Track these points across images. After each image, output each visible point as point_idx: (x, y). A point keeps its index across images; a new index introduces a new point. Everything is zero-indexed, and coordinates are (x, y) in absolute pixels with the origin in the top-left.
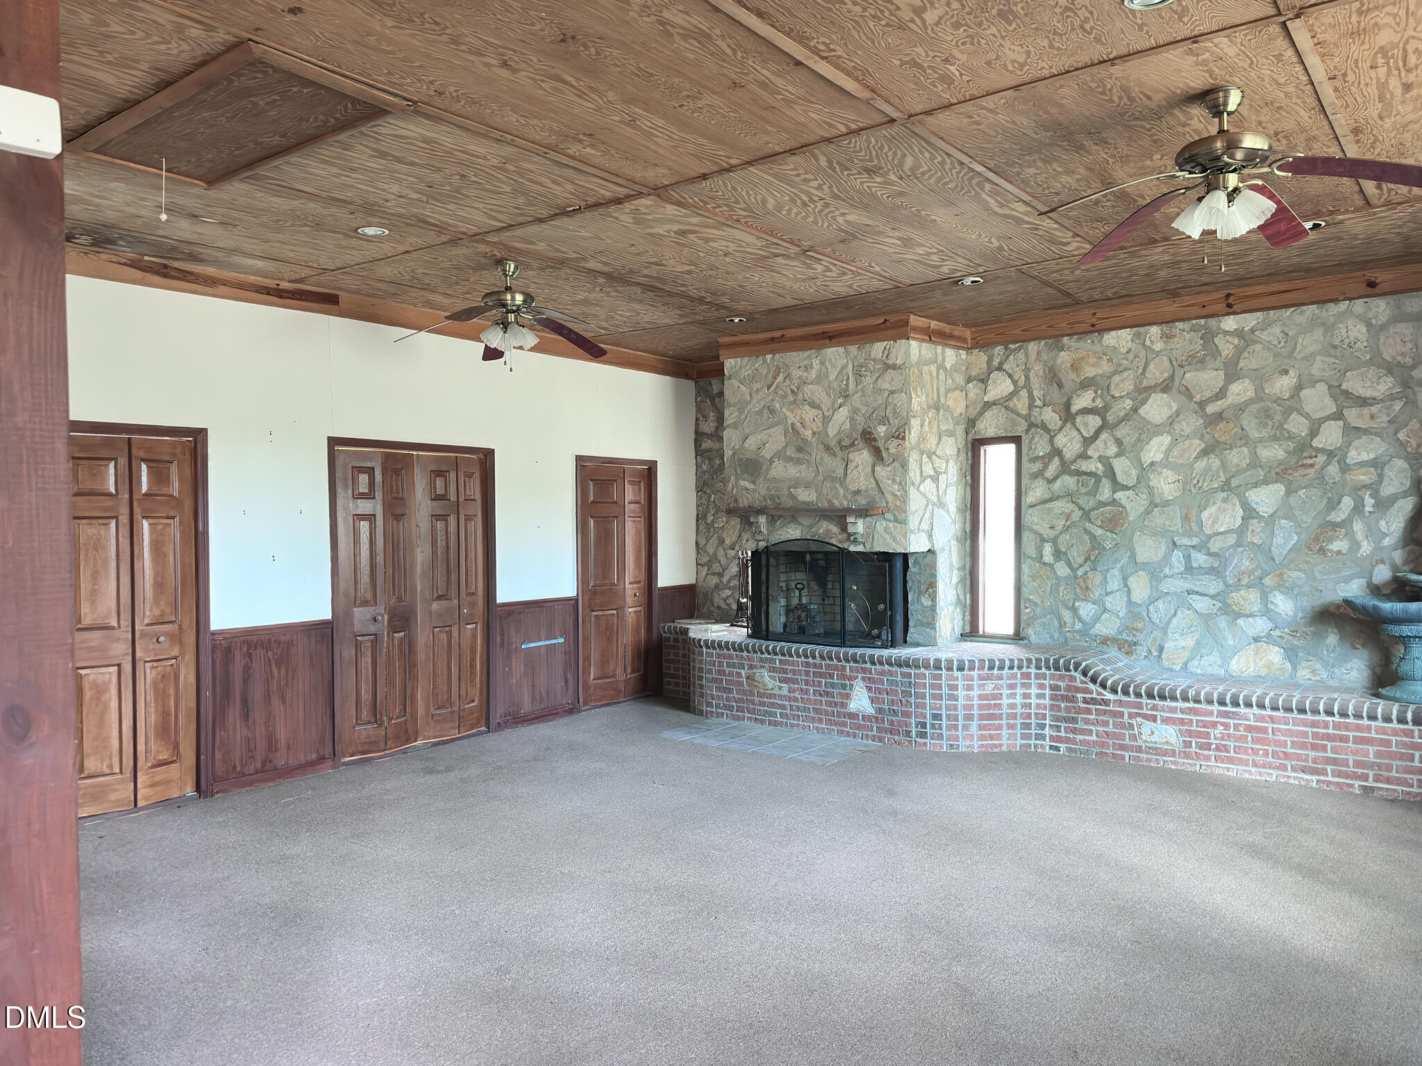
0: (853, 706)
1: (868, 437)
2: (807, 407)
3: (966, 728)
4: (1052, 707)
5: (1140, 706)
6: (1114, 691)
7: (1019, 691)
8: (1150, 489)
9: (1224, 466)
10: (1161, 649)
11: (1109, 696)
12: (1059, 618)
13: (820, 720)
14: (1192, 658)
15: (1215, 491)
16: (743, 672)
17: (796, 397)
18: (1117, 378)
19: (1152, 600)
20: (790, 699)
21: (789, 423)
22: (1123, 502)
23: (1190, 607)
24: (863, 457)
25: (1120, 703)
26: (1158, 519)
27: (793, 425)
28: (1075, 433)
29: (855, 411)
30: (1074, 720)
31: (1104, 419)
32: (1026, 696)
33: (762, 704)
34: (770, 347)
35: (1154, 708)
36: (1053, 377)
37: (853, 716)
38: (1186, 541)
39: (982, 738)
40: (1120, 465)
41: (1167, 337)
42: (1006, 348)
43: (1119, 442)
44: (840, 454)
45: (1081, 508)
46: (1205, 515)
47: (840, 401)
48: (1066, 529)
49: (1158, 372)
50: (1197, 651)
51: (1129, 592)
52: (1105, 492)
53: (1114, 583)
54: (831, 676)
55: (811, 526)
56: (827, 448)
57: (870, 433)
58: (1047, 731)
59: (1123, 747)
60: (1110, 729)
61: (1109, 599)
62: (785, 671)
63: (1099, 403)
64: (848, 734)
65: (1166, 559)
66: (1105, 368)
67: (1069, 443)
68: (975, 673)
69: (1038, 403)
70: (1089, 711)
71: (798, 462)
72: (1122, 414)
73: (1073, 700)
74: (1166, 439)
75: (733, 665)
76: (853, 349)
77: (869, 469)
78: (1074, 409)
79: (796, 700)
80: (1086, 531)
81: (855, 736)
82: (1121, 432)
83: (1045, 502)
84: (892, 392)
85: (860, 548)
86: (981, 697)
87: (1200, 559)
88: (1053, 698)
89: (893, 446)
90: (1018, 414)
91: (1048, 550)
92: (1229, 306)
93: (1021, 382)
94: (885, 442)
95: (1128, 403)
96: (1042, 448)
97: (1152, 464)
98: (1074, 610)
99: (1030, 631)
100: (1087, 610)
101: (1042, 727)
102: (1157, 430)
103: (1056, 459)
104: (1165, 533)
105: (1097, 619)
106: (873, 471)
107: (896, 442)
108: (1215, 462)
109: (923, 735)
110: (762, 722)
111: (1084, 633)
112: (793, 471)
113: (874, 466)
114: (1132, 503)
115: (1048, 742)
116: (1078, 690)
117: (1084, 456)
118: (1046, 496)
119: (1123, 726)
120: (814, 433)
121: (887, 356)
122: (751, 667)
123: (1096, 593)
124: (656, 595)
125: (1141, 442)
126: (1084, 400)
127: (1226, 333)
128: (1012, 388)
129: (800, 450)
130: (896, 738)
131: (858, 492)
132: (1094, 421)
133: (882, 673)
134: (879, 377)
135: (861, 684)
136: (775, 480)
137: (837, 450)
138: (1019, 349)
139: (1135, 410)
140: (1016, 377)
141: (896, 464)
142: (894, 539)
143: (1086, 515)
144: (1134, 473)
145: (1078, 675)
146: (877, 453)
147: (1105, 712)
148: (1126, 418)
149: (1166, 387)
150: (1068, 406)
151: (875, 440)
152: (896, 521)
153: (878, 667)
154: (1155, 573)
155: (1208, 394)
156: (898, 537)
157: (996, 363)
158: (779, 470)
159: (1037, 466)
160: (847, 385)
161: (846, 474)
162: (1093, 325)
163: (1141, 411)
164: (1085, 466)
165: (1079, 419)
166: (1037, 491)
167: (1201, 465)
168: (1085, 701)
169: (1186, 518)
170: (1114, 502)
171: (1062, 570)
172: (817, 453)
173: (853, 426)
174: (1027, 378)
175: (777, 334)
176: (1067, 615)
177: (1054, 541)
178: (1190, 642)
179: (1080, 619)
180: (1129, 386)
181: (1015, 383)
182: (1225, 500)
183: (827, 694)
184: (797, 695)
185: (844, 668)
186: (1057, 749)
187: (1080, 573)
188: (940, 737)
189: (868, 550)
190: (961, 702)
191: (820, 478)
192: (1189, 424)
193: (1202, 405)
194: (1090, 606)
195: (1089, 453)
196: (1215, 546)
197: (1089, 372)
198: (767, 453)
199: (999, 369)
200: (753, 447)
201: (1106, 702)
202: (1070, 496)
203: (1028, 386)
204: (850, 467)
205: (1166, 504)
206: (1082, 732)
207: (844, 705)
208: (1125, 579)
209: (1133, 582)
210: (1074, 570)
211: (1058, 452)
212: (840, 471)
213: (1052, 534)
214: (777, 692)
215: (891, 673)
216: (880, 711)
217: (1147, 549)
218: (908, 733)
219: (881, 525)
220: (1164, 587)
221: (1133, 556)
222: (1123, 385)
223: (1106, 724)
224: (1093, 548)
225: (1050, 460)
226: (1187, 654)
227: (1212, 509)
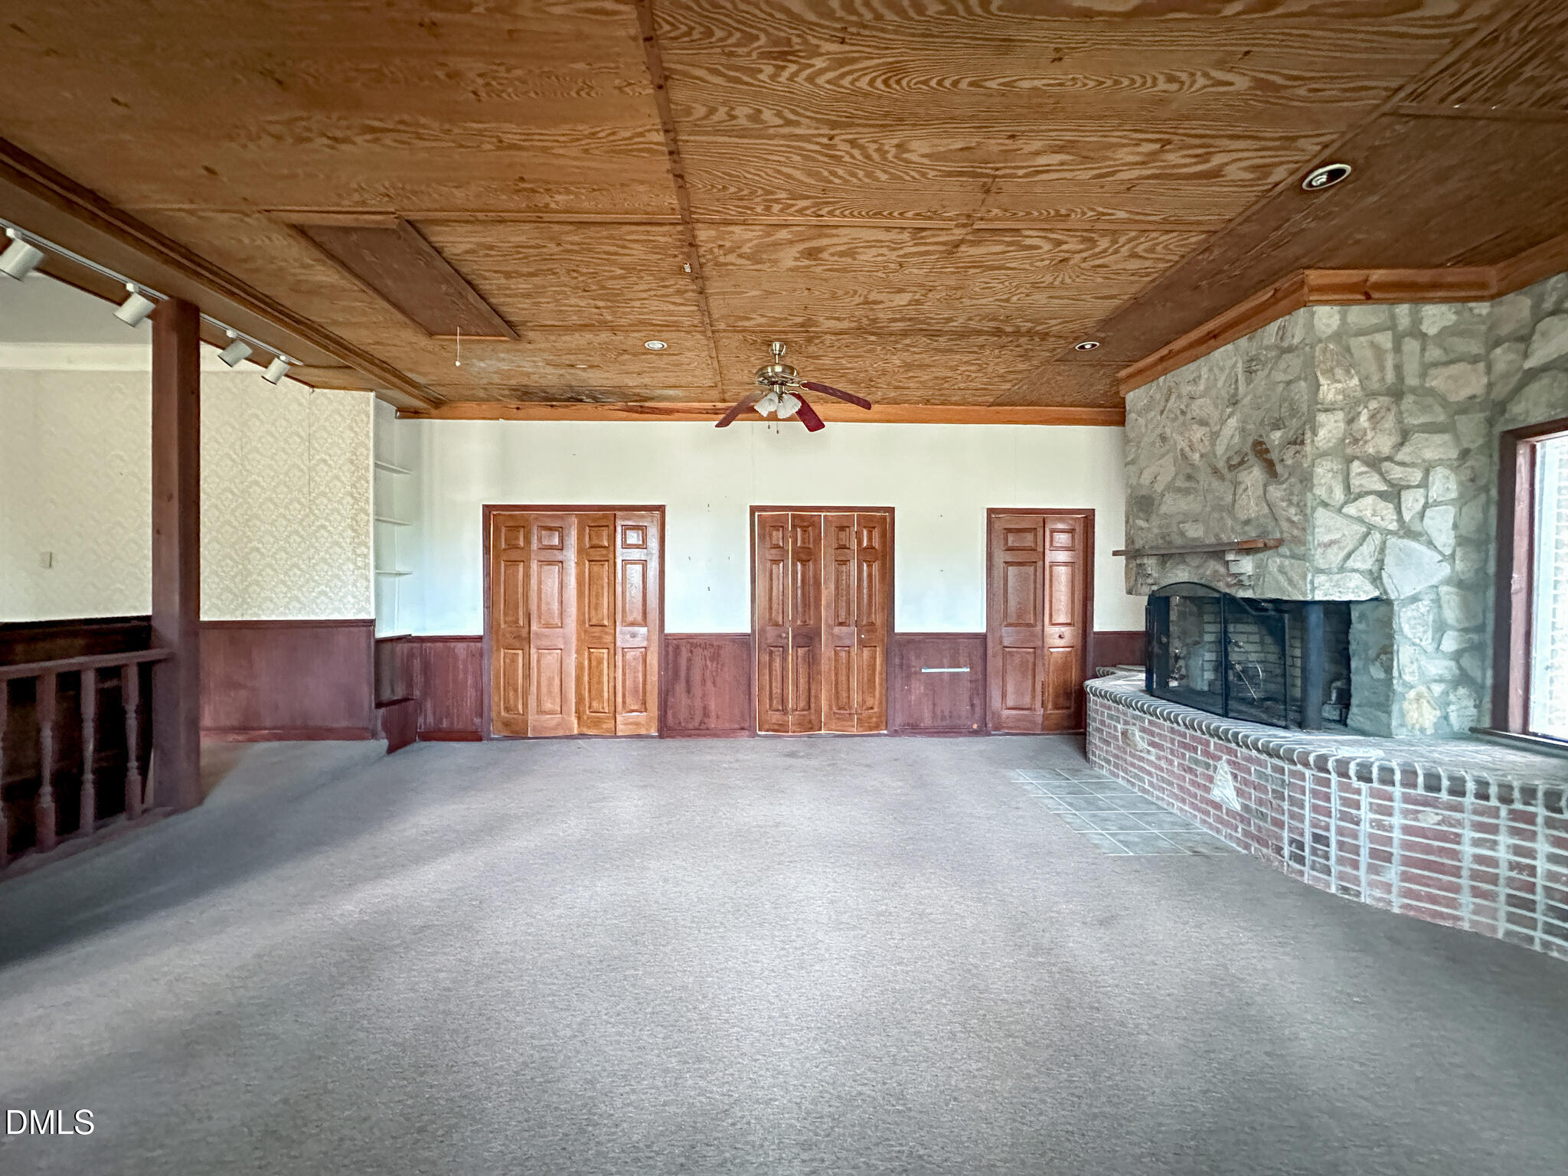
0: (1216, 794)
1: (1261, 450)
2: (1195, 427)
7: (1505, 839)
13: (1184, 801)
16: (1119, 727)
17: (1185, 417)
20: (1156, 767)
21: (1179, 448)
24: (1253, 476)
27: (1182, 450)
29: (1245, 419)
33: (1133, 765)
34: (1160, 368)
37: (1217, 806)
39: (1410, 894)
44: (1228, 476)
47: (1229, 410)
54: (1195, 750)
55: (1198, 567)
56: (1216, 471)
57: (1261, 443)
62: (1152, 734)
64: (1211, 827)
68: (1395, 790)
71: (1187, 492)
75: (1112, 718)
76: (1243, 342)
77: (1260, 492)
79: (1161, 769)
81: (1217, 832)
84: (1289, 383)
85: (1247, 594)
86: (1409, 830)
89: (1289, 455)
94: (1280, 451)
106: (1265, 492)
107: (1293, 449)
109: (1299, 859)
110: (1133, 785)
112: (1182, 504)
113: (1265, 486)
120: (1202, 456)
121: (1282, 338)
122: (1126, 723)
124: (1091, 639)
129: (1189, 477)
130: (1265, 851)
131: (1247, 522)
133: (1249, 759)
134: (1272, 368)
135: (1227, 768)
136: (1166, 516)
137: (1225, 471)
141: (1293, 480)
142: (1290, 581)
146: (1270, 467)
151: (1267, 451)
152: (1293, 556)
153: (1244, 750)
156: (1296, 578)
158: (1169, 504)
160: (1237, 389)
161: (1234, 501)
172: (1205, 479)
173: (1244, 439)
175: (1164, 351)
183: (1190, 770)
184: (1163, 764)
185: (1208, 744)
188: (1326, 870)
189: (1258, 594)
190: (1365, 828)
191: (1208, 509)
198: (1159, 487)
199: (1557, 310)
200: (1147, 482)
204: (1240, 491)
207: (1207, 790)
212: (1229, 499)
214: (1145, 755)
215: (1258, 762)
216: (1246, 808)
218: (1277, 851)
219: (1274, 562)
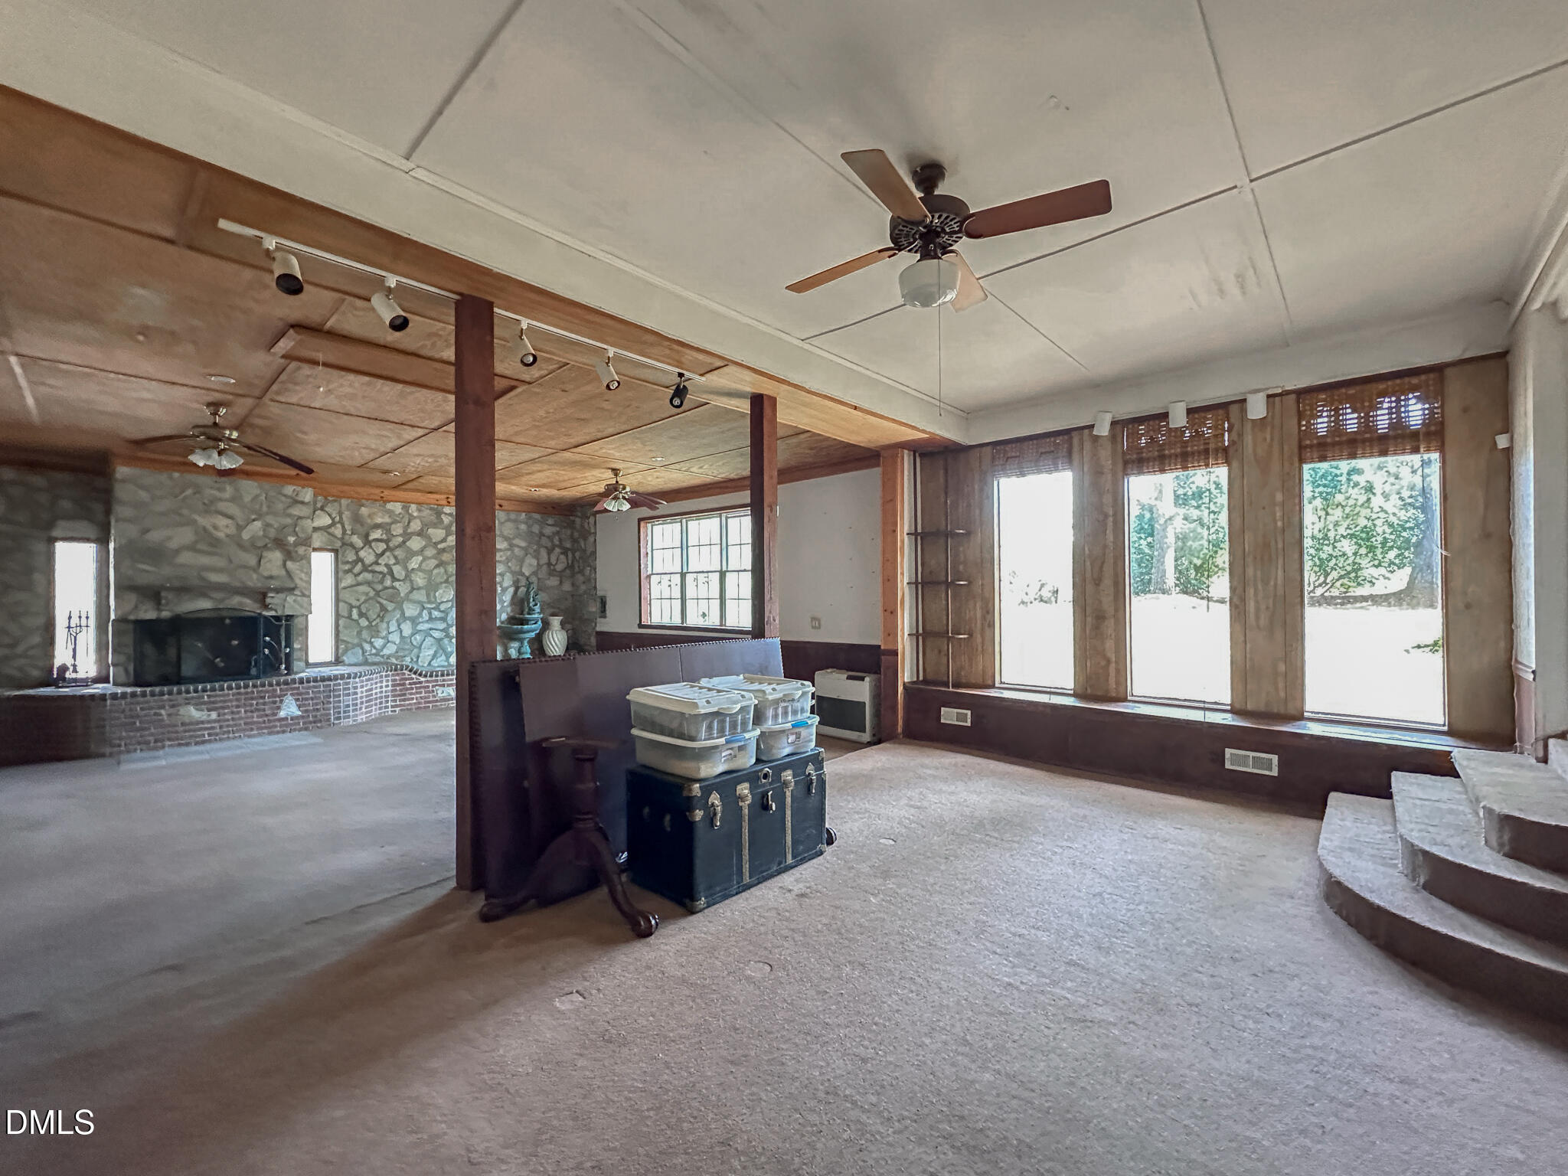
0: (282, 714)
1: (279, 543)
2: (220, 517)
3: (361, 708)
4: (392, 691)
5: (437, 681)
6: (426, 676)
7: (379, 685)
8: (411, 581)
9: (446, 571)
10: (418, 657)
11: (422, 679)
12: (362, 648)
13: (252, 729)
14: (432, 660)
15: (441, 583)
16: (163, 712)
17: (209, 508)
18: (393, 526)
19: (413, 634)
20: (219, 721)
21: (200, 525)
22: (397, 586)
23: (431, 636)
24: (275, 555)
25: (428, 681)
26: (416, 596)
27: (205, 527)
28: (371, 550)
29: (268, 525)
30: (405, 695)
31: (388, 546)
32: (381, 687)
33: (187, 731)
35: (444, 680)
36: (357, 519)
37: (282, 720)
38: (429, 606)
39: (366, 713)
40: (397, 569)
41: (419, 510)
42: (326, 498)
43: (396, 557)
44: (254, 552)
45: (374, 590)
46: (437, 594)
47: (254, 517)
48: (365, 601)
49: (416, 526)
50: (434, 656)
51: (401, 632)
52: (388, 582)
53: (393, 627)
54: (264, 698)
55: (222, 600)
56: (241, 547)
57: (281, 540)
58: (389, 704)
59: (429, 702)
60: (423, 695)
61: (391, 635)
62: (214, 702)
63: (384, 537)
64: (278, 732)
65: (420, 615)
66: (387, 520)
67: (367, 556)
68: (357, 680)
69: (349, 532)
70: (412, 689)
71: (209, 554)
72: (397, 544)
73: (404, 684)
74: (420, 558)
75: (151, 708)
76: (267, 486)
77: (280, 563)
78: (371, 538)
79: (225, 720)
80: (379, 602)
81: (284, 732)
82: (397, 552)
83: (352, 586)
84: (300, 518)
85: (273, 613)
86: (366, 691)
87: (436, 614)
88: (393, 686)
89: (301, 550)
90: (336, 537)
91: (355, 612)
92: (449, 502)
93: (337, 519)
94: (294, 547)
95: (400, 539)
96: (351, 556)
97: (413, 569)
98: (371, 643)
99: (345, 658)
100: (378, 643)
101: (387, 702)
102: (414, 554)
103: (360, 563)
104: (419, 602)
105: (384, 646)
106: (284, 565)
107: (299, 546)
108: (442, 570)
109: (339, 718)
110: (187, 744)
111: (376, 655)
112: (205, 560)
113: (285, 561)
114: (403, 588)
115: (390, 709)
116: (406, 679)
117: (377, 563)
118: (354, 583)
119: (429, 692)
120: (227, 535)
121: (295, 495)
122: (173, 706)
123: (384, 633)
125: (408, 559)
126: (376, 534)
127: (446, 514)
128: (330, 522)
129: (212, 545)
130: (319, 725)
131: (271, 577)
132: (382, 546)
134: (289, 507)
135: (291, 698)
136: (182, 565)
137: (251, 549)
138: (335, 501)
139: (404, 542)
140: (333, 516)
141: (304, 561)
142: (302, 606)
143: (378, 593)
144: (404, 573)
145: (407, 672)
146: (289, 555)
147: (420, 688)
148: (399, 546)
149: (420, 534)
150: (367, 535)
151: (286, 545)
152: (304, 595)
153: (305, 685)
154: (414, 621)
155: (439, 539)
157: (319, 505)
158: (185, 558)
159: (347, 567)
160: (260, 507)
161: (259, 565)
162: (382, 497)
163: (408, 543)
164: (377, 568)
165: (373, 544)
166: (349, 580)
167: (435, 571)
168: (410, 684)
169: (428, 595)
170: (393, 588)
171: (364, 622)
172: (231, 549)
173: (266, 534)
174: (341, 518)
176: (367, 647)
177: (359, 607)
178: (431, 652)
179: (375, 648)
180: (400, 531)
181: (333, 519)
182: (446, 587)
184: (227, 717)
186: (395, 711)
187: (373, 624)
188: (349, 717)
189: (280, 613)
191: (233, 566)
192: (430, 552)
193: (436, 544)
194: (380, 640)
195: (380, 561)
196: (442, 607)
197: (379, 520)
198: (173, 544)
199: (322, 509)
201: (421, 683)
202: (368, 583)
203: (341, 522)
204: (264, 561)
205: (419, 589)
206: (409, 699)
207: (274, 714)
208: (399, 625)
209: (403, 626)
210: (370, 622)
211: (360, 560)
212: (254, 563)
213: (358, 604)
214: (205, 718)
215: (315, 687)
216: (306, 711)
217: (411, 610)
218: (329, 720)
219: (290, 599)
220: (419, 627)
221: (403, 613)
222: (397, 529)
223: (421, 693)
224: (381, 611)
225: (357, 564)
226: (430, 658)
227: (441, 591)
